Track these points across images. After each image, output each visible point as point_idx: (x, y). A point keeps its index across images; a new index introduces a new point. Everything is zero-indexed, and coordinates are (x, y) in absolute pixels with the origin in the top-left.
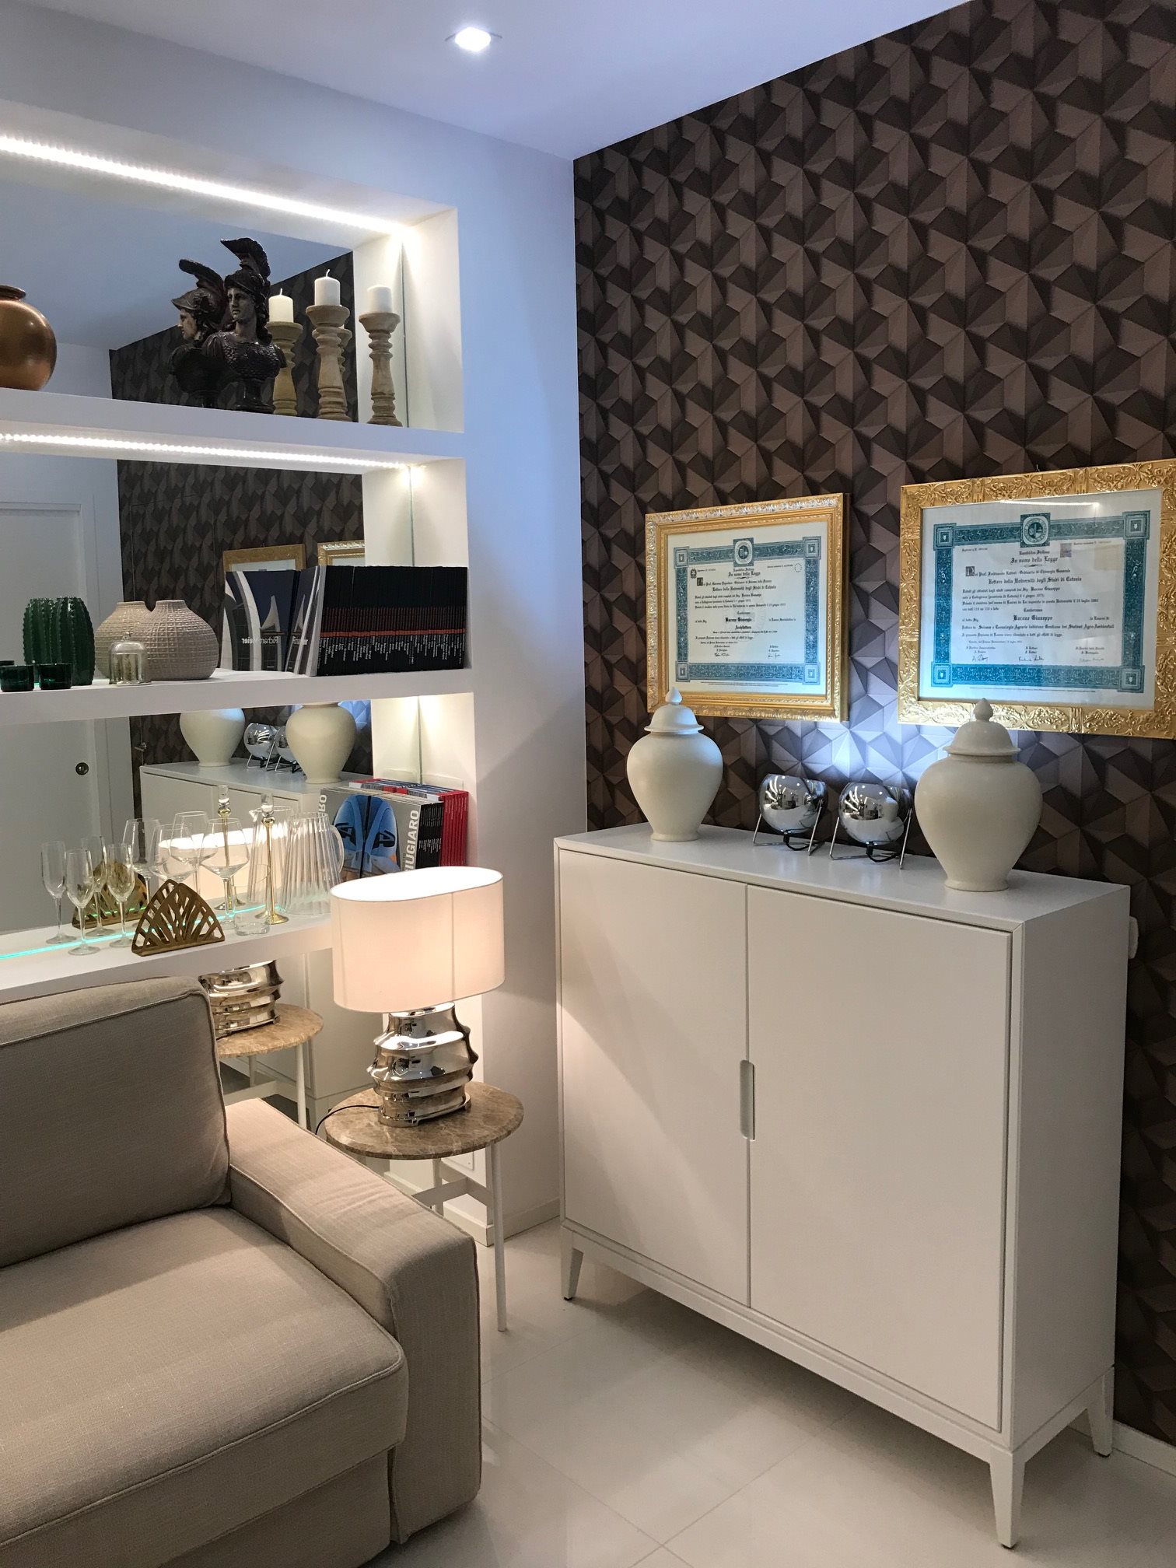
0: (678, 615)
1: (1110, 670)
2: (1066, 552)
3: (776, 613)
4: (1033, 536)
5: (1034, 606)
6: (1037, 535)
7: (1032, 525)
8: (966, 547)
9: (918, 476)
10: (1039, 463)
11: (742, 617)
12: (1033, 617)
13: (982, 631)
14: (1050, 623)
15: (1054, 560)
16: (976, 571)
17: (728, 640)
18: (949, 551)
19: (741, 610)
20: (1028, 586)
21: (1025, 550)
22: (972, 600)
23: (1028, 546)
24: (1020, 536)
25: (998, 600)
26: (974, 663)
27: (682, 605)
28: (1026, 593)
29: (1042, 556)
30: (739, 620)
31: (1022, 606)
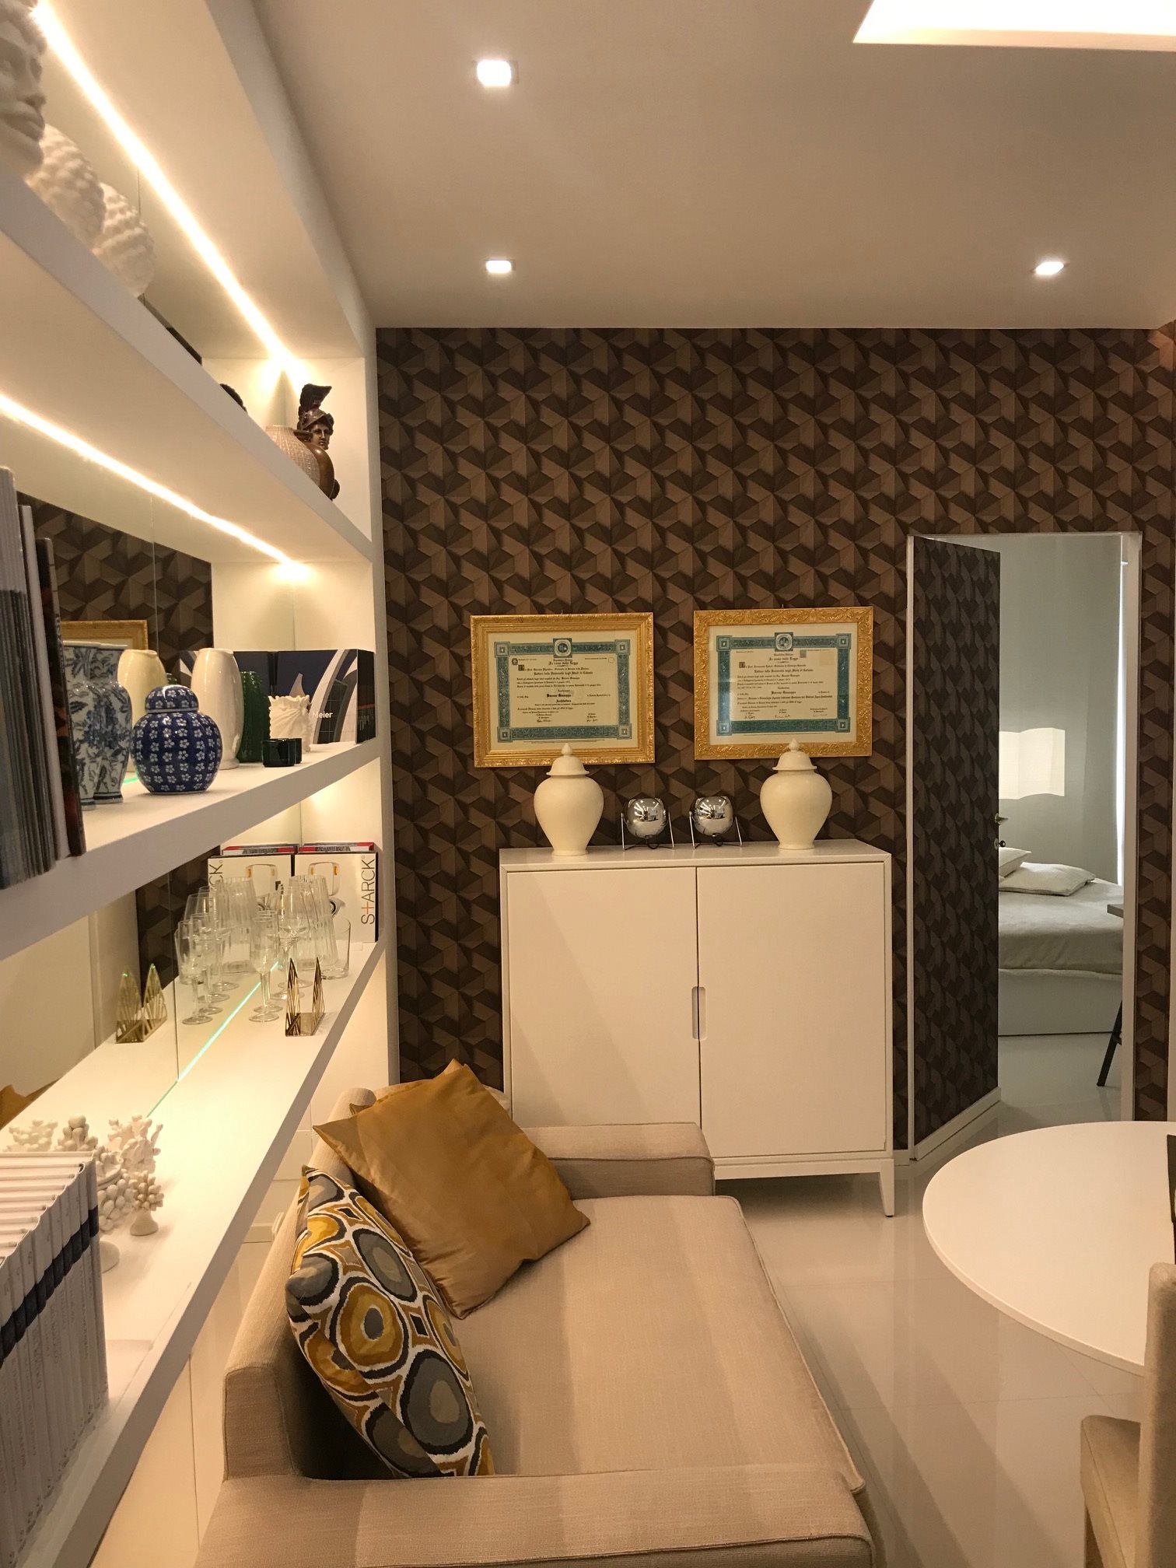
0: (500, 692)
1: (831, 721)
2: (803, 655)
3: (593, 690)
4: (783, 645)
5: (784, 686)
6: (785, 644)
7: (782, 639)
8: (738, 650)
9: (702, 606)
10: (781, 603)
11: (562, 693)
12: (784, 692)
13: (751, 701)
14: (794, 695)
15: (795, 659)
16: (746, 665)
17: (550, 710)
18: (727, 653)
19: (561, 689)
20: (780, 674)
21: (778, 653)
22: (744, 682)
23: (779, 651)
24: (775, 645)
25: (761, 682)
26: (747, 720)
27: (503, 683)
28: (778, 678)
29: (789, 657)
30: (560, 695)
31: (777, 686)
